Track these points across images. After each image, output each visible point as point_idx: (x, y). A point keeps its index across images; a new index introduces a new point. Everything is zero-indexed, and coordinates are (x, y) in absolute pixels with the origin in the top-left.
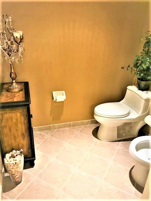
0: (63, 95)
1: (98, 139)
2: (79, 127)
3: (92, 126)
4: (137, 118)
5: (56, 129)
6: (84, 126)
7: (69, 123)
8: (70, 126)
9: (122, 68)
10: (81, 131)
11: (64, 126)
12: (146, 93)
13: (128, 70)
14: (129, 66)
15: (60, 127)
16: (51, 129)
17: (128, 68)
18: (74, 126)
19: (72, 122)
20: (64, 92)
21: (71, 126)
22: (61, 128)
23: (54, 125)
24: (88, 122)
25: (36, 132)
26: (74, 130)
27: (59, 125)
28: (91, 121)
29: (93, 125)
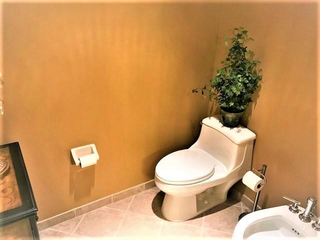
0: (92, 152)
1: (165, 219)
2: (126, 199)
3: (149, 193)
4: (228, 176)
5: (85, 214)
6: (134, 196)
7: (108, 198)
8: (109, 202)
9: (193, 91)
10: (131, 209)
11: (99, 205)
12: (238, 132)
13: (203, 93)
14: (205, 88)
15: (91, 209)
16: (74, 217)
17: (204, 91)
18: (116, 200)
19: (112, 195)
20: (93, 146)
21: (111, 203)
22: (93, 210)
23: (80, 209)
24: (142, 187)
25: (43, 231)
26: (119, 210)
27: (90, 205)
28: (145, 184)
29: (149, 190)
